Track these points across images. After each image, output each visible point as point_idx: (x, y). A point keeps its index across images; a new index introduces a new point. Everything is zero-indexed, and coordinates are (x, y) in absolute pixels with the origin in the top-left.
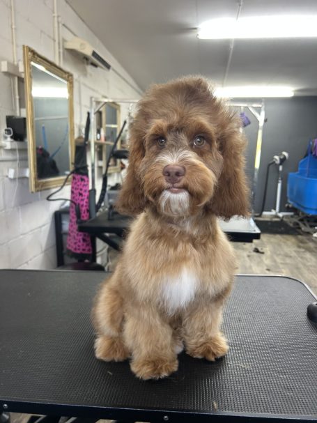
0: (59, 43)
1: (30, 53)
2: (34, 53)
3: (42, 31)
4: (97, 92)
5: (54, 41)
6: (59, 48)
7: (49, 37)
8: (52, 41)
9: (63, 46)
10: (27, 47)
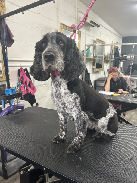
0: (77, 20)
1: (62, 25)
2: (64, 25)
3: (70, 16)
4: (94, 37)
5: (75, 19)
6: (77, 21)
7: (73, 17)
8: (74, 19)
9: (79, 20)
10: (61, 23)
